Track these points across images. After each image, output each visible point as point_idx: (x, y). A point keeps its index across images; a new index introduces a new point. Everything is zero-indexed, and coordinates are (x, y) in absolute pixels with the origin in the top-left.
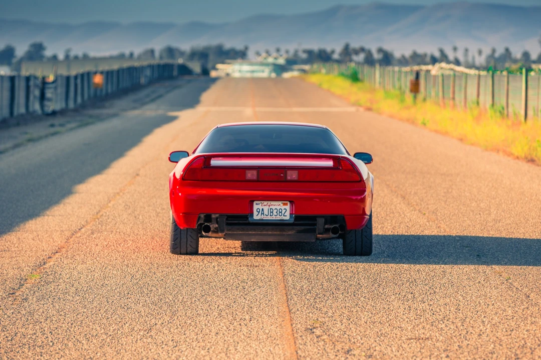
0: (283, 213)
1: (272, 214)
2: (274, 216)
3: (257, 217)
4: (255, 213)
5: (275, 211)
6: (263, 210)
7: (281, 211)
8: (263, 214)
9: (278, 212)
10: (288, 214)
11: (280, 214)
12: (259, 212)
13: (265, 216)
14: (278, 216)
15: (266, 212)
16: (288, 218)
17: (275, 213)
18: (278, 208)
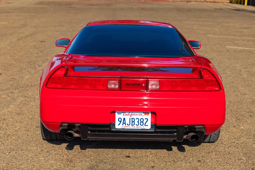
0: (144, 122)
1: (133, 124)
2: (135, 126)
3: (118, 126)
4: (117, 122)
5: (136, 121)
6: (124, 119)
7: (142, 120)
8: (125, 123)
9: (140, 122)
10: (149, 124)
11: (142, 124)
12: (121, 122)
13: (127, 125)
14: (140, 125)
15: (127, 122)
16: (149, 127)
17: (136, 123)
18: (140, 117)
